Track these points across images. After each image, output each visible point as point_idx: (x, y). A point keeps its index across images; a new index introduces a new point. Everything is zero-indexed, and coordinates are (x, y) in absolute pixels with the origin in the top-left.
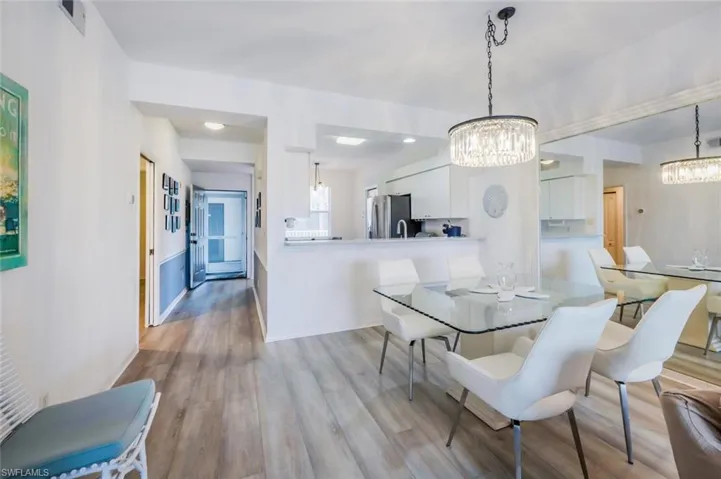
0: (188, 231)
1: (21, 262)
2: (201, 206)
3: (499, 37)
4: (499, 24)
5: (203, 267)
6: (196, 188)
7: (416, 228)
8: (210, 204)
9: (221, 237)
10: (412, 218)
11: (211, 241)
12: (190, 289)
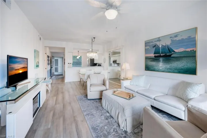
0: (51, 65)
1: (39, 68)
2: (53, 60)
3: (93, 41)
4: (93, 39)
5: (54, 73)
6: (52, 57)
7: (95, 65)
8: (55, 59)
9: (57, 67)
10: (95, 63)
11: (55, 68)
12: (51, 77)
